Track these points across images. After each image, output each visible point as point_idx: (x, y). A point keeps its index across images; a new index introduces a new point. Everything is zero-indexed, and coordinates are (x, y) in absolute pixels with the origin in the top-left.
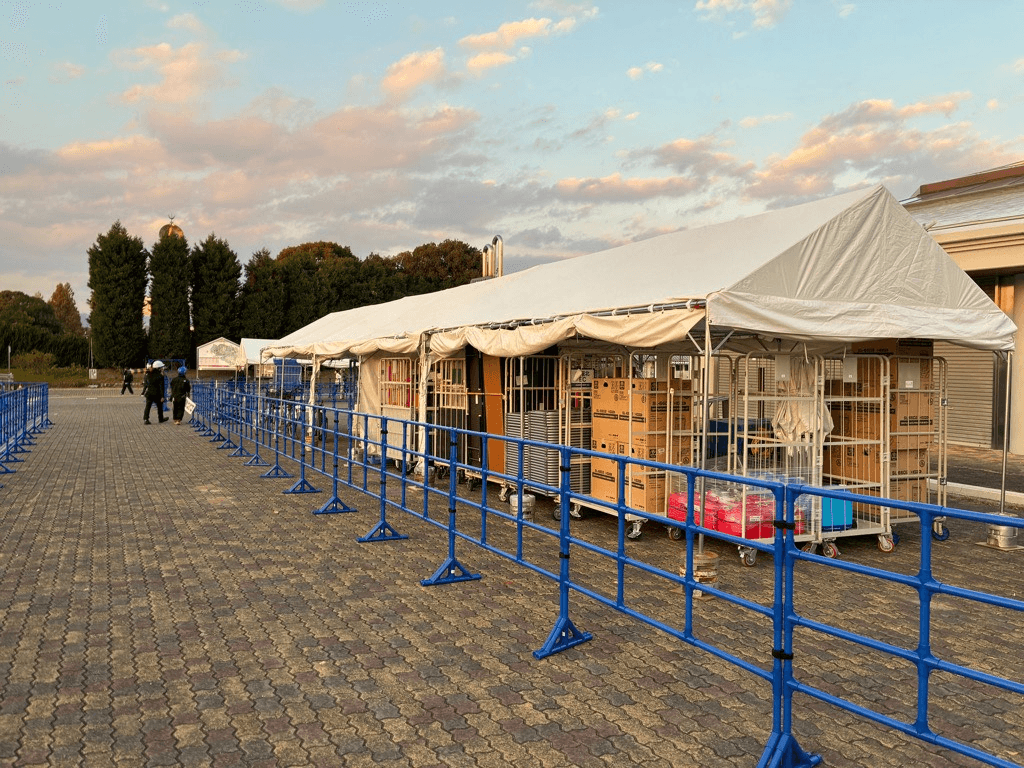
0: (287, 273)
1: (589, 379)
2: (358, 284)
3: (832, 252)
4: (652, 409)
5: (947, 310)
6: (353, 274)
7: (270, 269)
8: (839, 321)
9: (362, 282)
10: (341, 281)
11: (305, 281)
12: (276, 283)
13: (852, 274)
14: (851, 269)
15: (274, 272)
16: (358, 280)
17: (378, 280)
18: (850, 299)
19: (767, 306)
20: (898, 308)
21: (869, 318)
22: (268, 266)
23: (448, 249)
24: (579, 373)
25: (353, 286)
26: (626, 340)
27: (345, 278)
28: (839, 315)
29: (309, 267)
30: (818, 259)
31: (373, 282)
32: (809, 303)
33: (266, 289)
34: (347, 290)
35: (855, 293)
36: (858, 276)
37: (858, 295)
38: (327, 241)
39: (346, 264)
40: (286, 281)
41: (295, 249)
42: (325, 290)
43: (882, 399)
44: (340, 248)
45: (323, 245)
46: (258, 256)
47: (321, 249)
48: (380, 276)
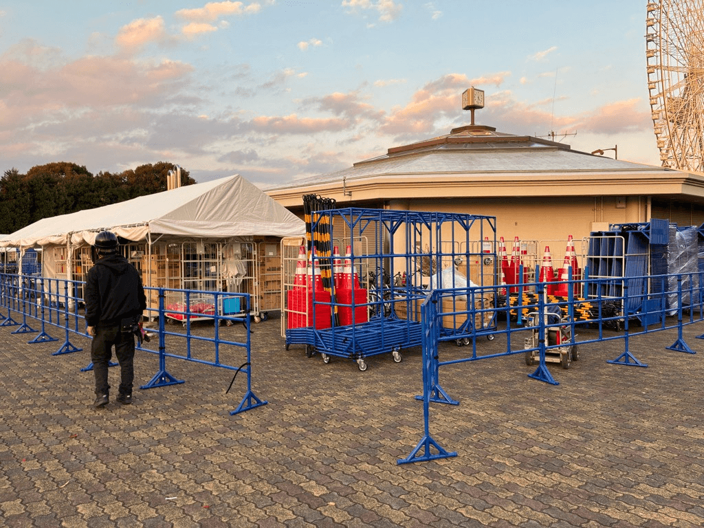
0: (32, 186)
1: (140, 256)
2: (91, 193)
3: (213, 201)
4: (159, 268)
5: (276, 224)
6: (87, 186)
7: (19, 183)
8: (217, 230)
9: (93, 192)
10: (77, 191)
11: (46, 191)
12: (23, 193)
13: (225, 210)
14: (223, 208)
15: (22, 185)
16: (91, 191)
17: (106, 190)
18: (224, 220)
19: (179, 225)
20: (249, 223)
21: (233, 228)
22: (17, 181)
23: (160, 168)
24: (135, 253)
25: (86, 195)
26: (130, 238)
27: (80, 190)
28: (218, 227)
29: (50, 183)
30: (206, 205)
31: (102, 191)
32: (201, 223)
33: (15, 198)
34: (82, 197)
35: (226, 217)
36: (227, 211)
37: (229, 218)
38: (68, 162)
39: (82, 180)
40: (31, 192)
41: (41, 167)
42: (63, 198)
43: (253, 260)
44: (78, 167)
45: (64, 165)
46: (9, 173)
47: (62, 168)
48: (108, 187)
